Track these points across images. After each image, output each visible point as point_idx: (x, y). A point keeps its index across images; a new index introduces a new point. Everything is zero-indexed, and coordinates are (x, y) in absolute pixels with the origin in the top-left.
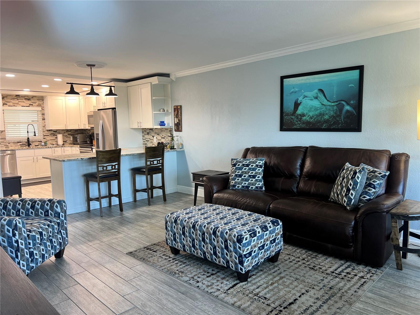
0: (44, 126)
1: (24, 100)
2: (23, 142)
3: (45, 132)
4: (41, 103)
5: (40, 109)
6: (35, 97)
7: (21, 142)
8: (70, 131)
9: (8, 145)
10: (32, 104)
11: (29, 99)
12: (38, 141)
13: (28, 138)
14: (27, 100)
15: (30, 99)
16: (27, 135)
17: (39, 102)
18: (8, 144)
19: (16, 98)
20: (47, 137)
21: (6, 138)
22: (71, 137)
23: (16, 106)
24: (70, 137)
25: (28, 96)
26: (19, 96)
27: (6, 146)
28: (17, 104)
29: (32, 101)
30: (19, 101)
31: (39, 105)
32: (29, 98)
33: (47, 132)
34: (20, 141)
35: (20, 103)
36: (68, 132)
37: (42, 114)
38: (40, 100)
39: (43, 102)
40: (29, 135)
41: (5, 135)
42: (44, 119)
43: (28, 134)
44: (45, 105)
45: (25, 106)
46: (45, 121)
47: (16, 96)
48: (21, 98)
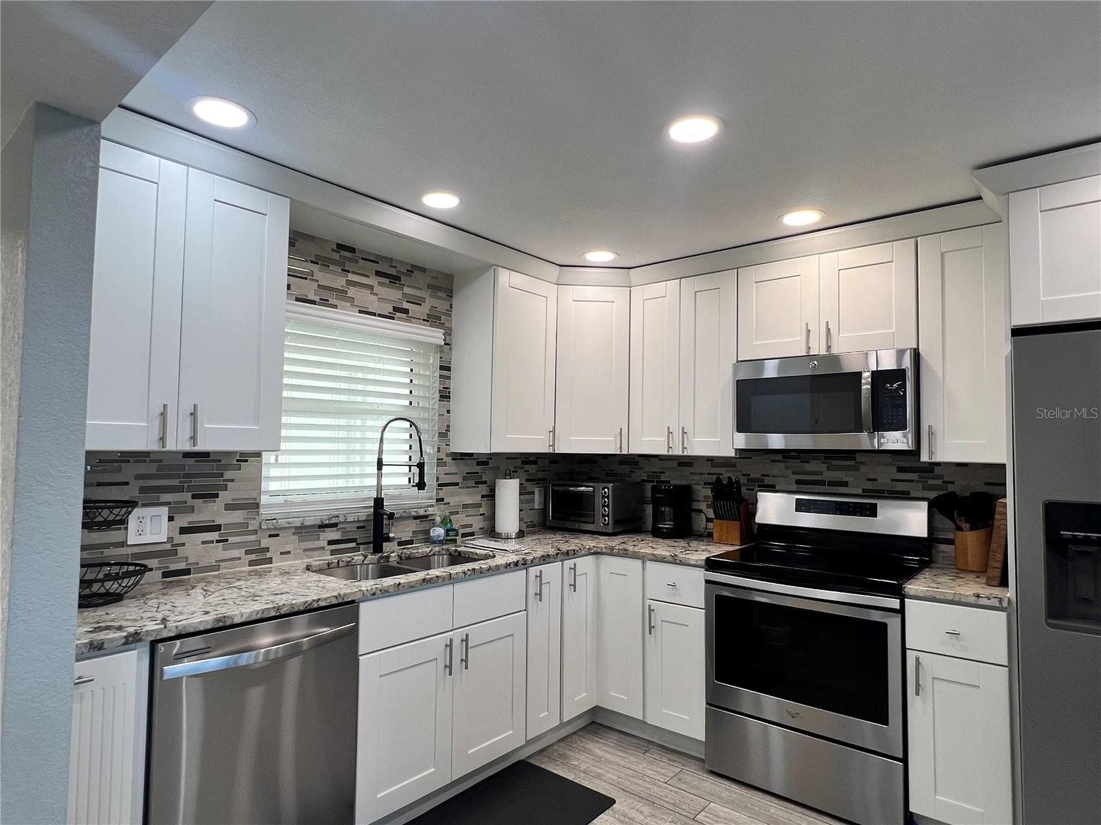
0: (444, 435)
1: (373, 281)
2: (345, 522)
3: (445, 464)
4: (442, 306)
5: (435, 336)
6: (423, 270)
7: (335, 525)
8: (534, 463)
9: (267, 549)
10: (406, 305)
11: (394, 279)
12: (416, 518)
13: (379, 502)
14: (387, 281)
15: (399, 279)
16: (374, 482)
17: (435, 302)
18: (265, 542)
19: (336, 256)
20: (452, 494)
21: (264, 499)
22: (537, 491)
23: (335, 307)
24: (533, 493)
25: (391, 260)
26: (352, 250)
27: (253, 557)
28: (341, 294)
29: (407, 290)
30: (351, 277)
31: (433, 319)
32: (393, 272)
33: (451, 467)
34: (334, 521)
35: (352, 292)
36: (527, 467)
37: (442, 368)
38: (439, 294)
39: (451, 305)
40: (385, 481)
41: (257, 480)
42: (445, 396)
43: (380, 476)
44: (456, 321)
45: (373, 314)
46: (453, 404)
47: (341, 247)
48: (360, 260)
